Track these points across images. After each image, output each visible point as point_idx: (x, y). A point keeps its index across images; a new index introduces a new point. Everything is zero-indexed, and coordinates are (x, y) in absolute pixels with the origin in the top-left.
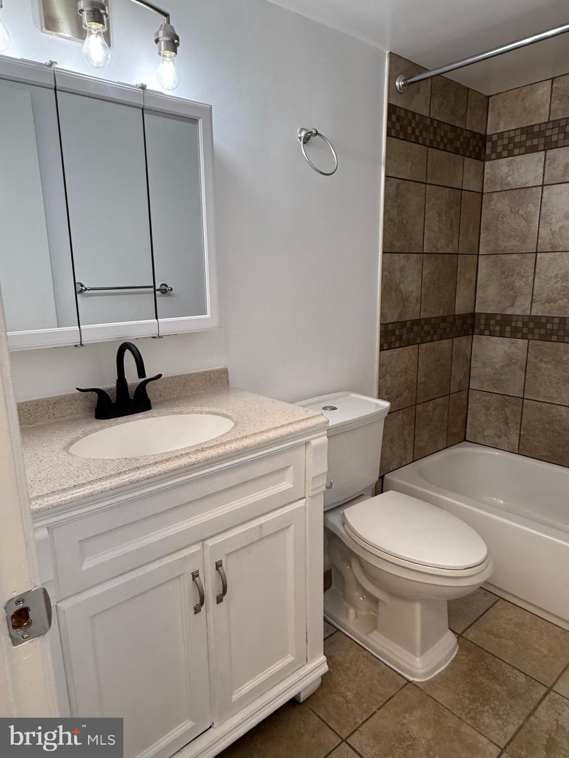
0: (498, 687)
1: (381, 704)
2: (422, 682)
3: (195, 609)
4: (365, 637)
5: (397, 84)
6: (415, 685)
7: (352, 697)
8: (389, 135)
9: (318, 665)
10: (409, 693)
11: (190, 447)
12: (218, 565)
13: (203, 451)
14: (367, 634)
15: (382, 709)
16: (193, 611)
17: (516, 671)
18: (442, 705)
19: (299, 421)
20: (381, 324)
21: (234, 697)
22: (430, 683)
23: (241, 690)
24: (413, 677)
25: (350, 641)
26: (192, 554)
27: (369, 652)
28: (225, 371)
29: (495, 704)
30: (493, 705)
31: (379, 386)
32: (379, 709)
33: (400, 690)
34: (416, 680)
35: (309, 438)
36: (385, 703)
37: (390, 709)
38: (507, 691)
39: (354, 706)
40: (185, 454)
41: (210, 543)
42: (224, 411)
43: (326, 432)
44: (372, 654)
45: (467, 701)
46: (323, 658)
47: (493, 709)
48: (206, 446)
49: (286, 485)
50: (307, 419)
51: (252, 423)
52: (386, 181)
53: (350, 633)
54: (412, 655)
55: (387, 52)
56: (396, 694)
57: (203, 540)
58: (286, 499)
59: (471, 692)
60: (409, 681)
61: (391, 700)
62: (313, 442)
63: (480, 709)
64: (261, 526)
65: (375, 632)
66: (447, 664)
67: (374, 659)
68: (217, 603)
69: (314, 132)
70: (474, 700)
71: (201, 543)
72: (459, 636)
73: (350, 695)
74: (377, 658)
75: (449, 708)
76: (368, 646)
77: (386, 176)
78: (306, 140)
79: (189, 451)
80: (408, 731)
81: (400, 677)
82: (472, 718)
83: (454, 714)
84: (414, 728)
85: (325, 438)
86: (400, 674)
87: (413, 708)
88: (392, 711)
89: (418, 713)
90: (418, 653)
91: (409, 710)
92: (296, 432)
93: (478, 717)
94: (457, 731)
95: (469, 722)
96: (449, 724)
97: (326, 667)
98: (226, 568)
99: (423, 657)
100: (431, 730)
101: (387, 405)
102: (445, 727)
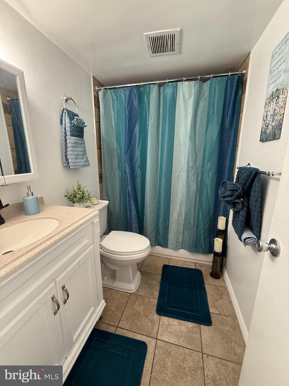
0: (155, 282)
2: (135, 292)
3: (55, 313)
4: (113, 285)
5: (96, 88)
6: (133, 294)
7: (115, 309)
8: (95, 106)
9: (103, 304)
10: (132, 297)
11: (44, 238)
12: (63, 288)
13: (52, 238)
14: (113, 284)
15: (126, 308)
16: (53, 314)
17: (157, 275)
18: (143, 296)
19: (89, 214)
20: (99, 174)
21: (74, 339)
22: (137, 290)
23: (77, 334)
24: (132, 291)
25: (107, 289)
26: (51, 289)
28: (42, 198)
30: (155, 288)
32: (125, 309)
33: (129, 298)
34: (133, 292)
35: (93, 220)
36: (126, 305)
38: (157, 282)
39: (116, 312)
40: (43, 242)
41: (58, 279)
42: (50, 216)
43: (98, 216)
44: (116, 290)
45: (149, 291)
46: (104, 301)
47: (156, 290)
48: (52, 235)
49: (86, 241)
50: (91, 213)
51: (69, 219)
52: (96, 123)
53: (106, 286)
54: (130, 284)
55: (92, 76)
56: (128, 300)
57: (55, 280)
58: (86, 247)
59: (149, 287)
60: (131, 293)
61: (128, 303)
62: (95, 221)
63: (153, 291)
64: (79, 262)
65: (116, 282)
66: (140, 282)
67: (118, 291)
68: (64, 304)
69: (70, 98)
71: (54, 281)
72: (140, 271)
73: (114, 309)
75: (145, 296)
76: (114, 288)
77: (96, 121)
78: (66, 100)
79: (44, 240)
80: (136, 311)
81: (128, 293)
82: (152, 296)
83: (147, 297)
84: (138, 309)
85: (98, 219)
86: (127, 292)
87: (135, 302)
88: (129, 307)
89: (137, 303)
90: (132, 282)
91: (134, 303)
92: (89, 219)
93: (153, 294)
94: (150, 302)
95: (152, 297)
96: (147, 301)
97: (105, 304)
98: (67, 287)
99: (134, 283)
100: (143, 306)
101: (108, 202)
102: (146, 303)
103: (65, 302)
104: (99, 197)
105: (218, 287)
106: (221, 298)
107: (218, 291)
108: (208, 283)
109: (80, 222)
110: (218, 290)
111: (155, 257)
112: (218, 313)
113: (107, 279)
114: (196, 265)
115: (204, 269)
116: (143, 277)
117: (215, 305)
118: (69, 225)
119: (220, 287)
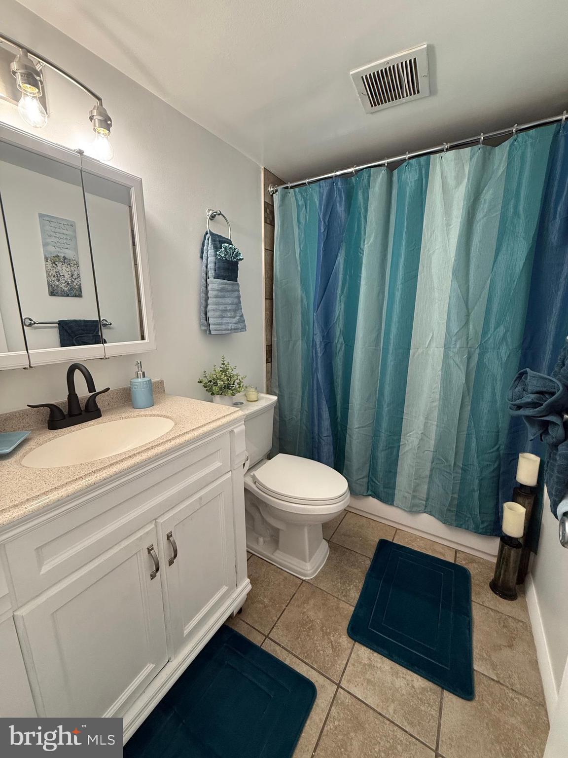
0: (356, 571)
1: (288, 602)
2: (311, 579)
3: (151, 576)
4: (272, 557)
5: (269, 189)
6: (307, 582)
7: (269, 602)
8: (265, 222)
9: (245, 586)
10: (304, 589)
11: (141, 447)
12: (169, 536)
13: (152, 448)
14: (272, 554)
15: (289, 605)
16: (150, 577)
17: (364, 557)
18: (326, 592)
19: (224, 416)
20: (267, 346)
21: (185, 632)
22: (316, 578)
23: (191, 624)
24: (305, 576)
25: (261, 561)
26: (147, 533)
27: (275, 566)
28: (162, 382)
29: (356, 582)
30: (355, 583)
32: (286, 607)
33: (298, 588)
34: (307, 578)
35: (232, 427)
36: (290, 601)
37: (294, 604)
38: (361, 571)
39: (270, 608)
40: (137, 453)
41: (160, 520)
42: (164, 413)
43: (243, 422)
44: (277, 567)
45: (340, 585)
46: (248, 580)
47: (355, 586)
48: (154, 444)
49: (218, 464)
50: (230, 414)
51: (190, 421)
52: (265, 252)
53: (260, 554)
54: (304, 563)
55: (262, 167)
56: (296, 591)
57: (155, 519)
58: (217, 474)
59: (341, 578)
60: (303, 581)
61: (294, 597)
62: (235, 431)
63: (348, 588)
64: (200, 498)
65: (278, 551)
66: (325, 562)
67: (279, 570)
68: (170, 565)
69: (218, 212)
70: (344, 584)
71: (154, 522)
72: (329, 541)
73: (266, 601)
74: (282, 569)
75: (330, 593)
76: (273, 561)
77: (265, 249)
78: (212, 217)
79: (140, 450)
80: (308, 617)
81: (297, 579)
82: (344, 596)
83: (334, 596)
84: (311, 614)
85: (243, 427)
86: (297, 577)
87: (309, 599)
88: (295, 605)
89: (312, 602)
90: (308, 560)
91: (306, 601)
92: (224, 425)
93: (348, 594)
94: (337, 608)
95: (343, 599)
96: (332, 604)
97: (250, 587)
98: (174, 537)
99: (311, 561)
100: (322, 611)
101: (275, 398)
102: (329, 607)
103: (171, 563)
105: (506, 618)
106: (511, 646)
107: (505, 626)
108: (481, 603)
109: (205, 429)
110: (503, 626)
111: (365, 520)
112: (495, 678)
113: (264, 542)
114: (458, 555)
115: (477, 569)
116: (333, 555)
117: (490, 656)
118: (186, 431)
119: (510, 620)
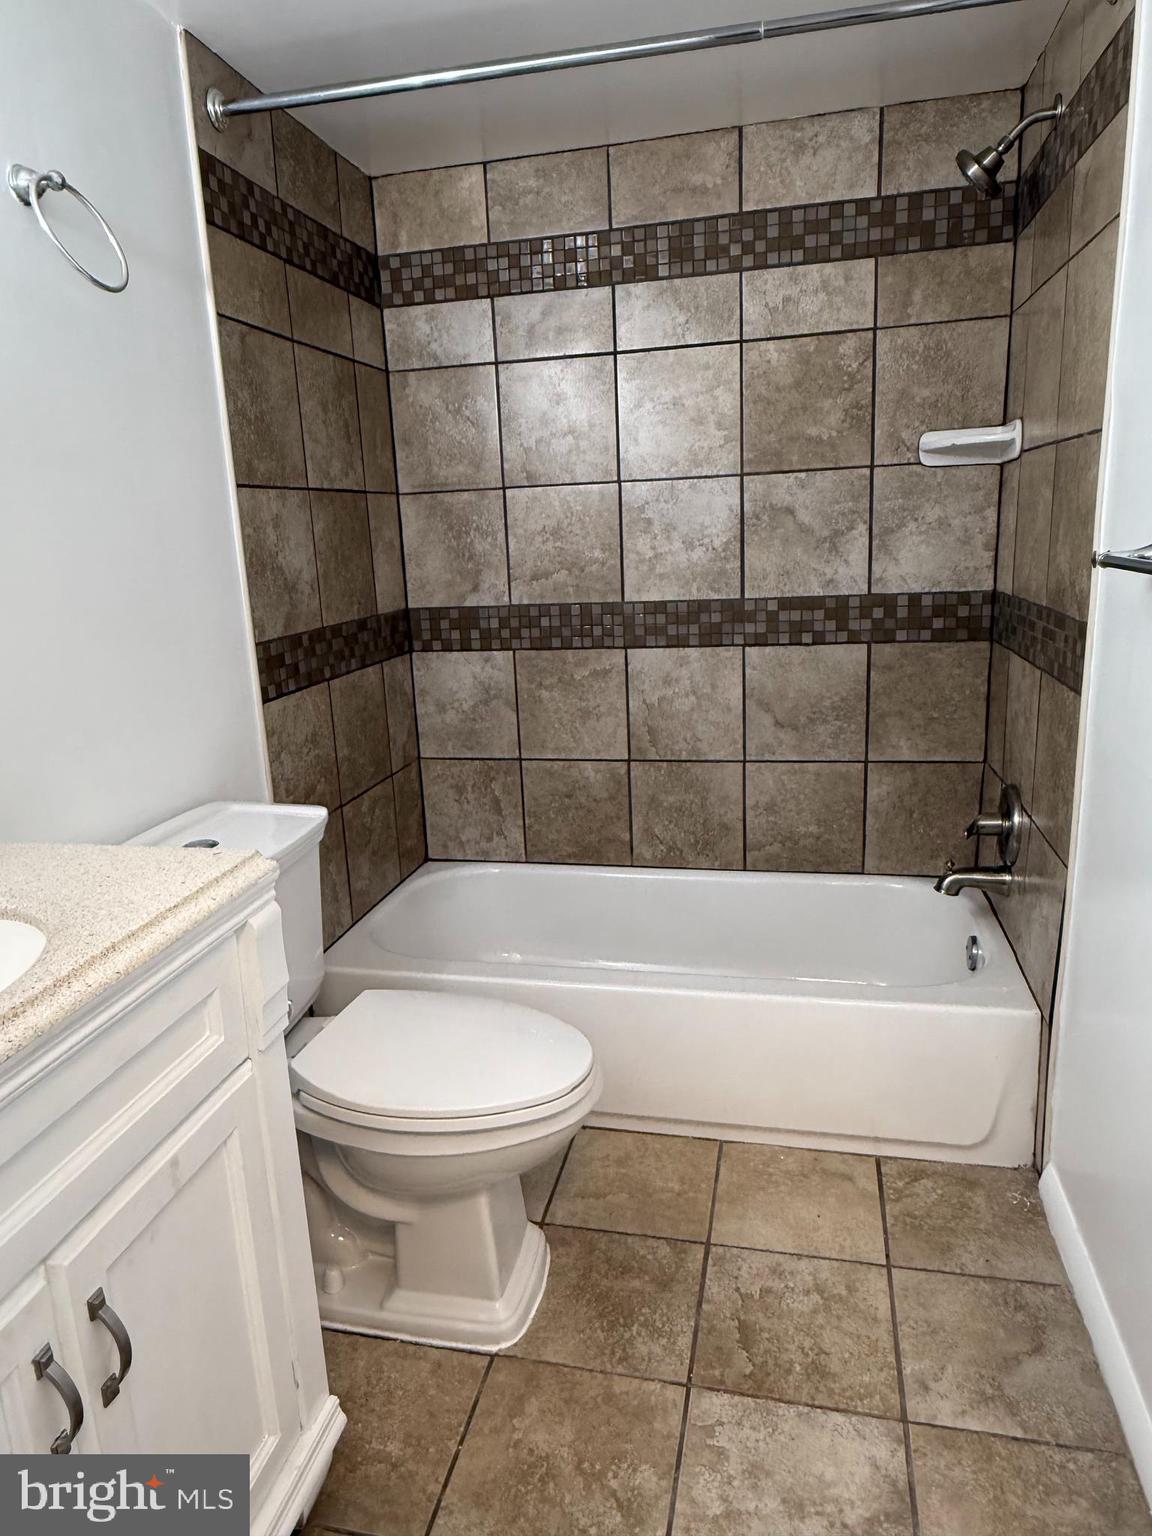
0: (636, 1283)
1: (462, 1429)
2: (515, 1345)
4: (384, 1315)
5: (210, 107)
6: (506, 1356)
7: (402, 1450)
8: (210, 220)
9: (327, 1418)
10: (501, 1378)
12: (96, 1308)
14: (381, 1306)
15: (468, 1437)
17: (650, 1242)
18: (567, 1366)
19: (217, 880)
20: (257, 645)
22: (529, 1338)
24: (498, 1343)
25: (347, 1339)
26: (29, 1308)
27: (395, 1340)
29: (643, 1315)
30: (642, 1318)
31: (273, 780)
32: (461, 1444)
33: (484, 1381)
34: (504, 1345)
35: (242, 915)
36: (468, 1423)
37: (481, 1429)
38: (651, 1281)
39: (412, 1465)
41: (64, 1258)
43: (273, 892)
44: (402, 1341)
45: (601, 1335)
46: (334, 1400)
47: (644, 1325)
49: (209, 1042)
50: (231, 871)
51: (102, 913)
52: (220, 324)
53: (342, 1322)
54: (486, 1303)
55: (179, 28)
56: (480, 1393)
57: (47, 1258)
58: (215, 1072)
59: (601, 1316)
60: (493, 1356)
61: (477, 1411)
62: (255, 922)
63: (627, 1335)
64: (174, 1163)
65: (399, 1294)
66: (544, 1285)
67: (412, 1348)
68: (107, 1403)
69: (55, 178)
70: (612, 1326)
71: (43, 1268)
72: (541, 1225)
73: (394, 1449)
74: (416, 1344)
75: (579, 1365)
76: (386, 1330)
77: (220, 315)
80: (531, 1451)
81: (473, 1356)
82: (621, 1360)
83: (591, 1371)
84: (540, 1439)
85: (274, 907)
86: (471, 1352)
87: (521, 1400)
88: (486, 1431)
89: (533, 1406)
90: (496, 1291)
91: (516, 1409)
92: (221, 907)
93: (630, 1351)
94: (609, 1398)
95: (620, 1369)
96: (592, 1393)
97: (341, 1419)
98: (116, 1304)
99: (506, 1294)
100: (568, 1422)
101: (320, 813)
102: (587, 1403)
103: (110, 1393)
104: (267, 790)
105: (1017, 1291)
106: (1038, 1350)
107: (1018, 1308)
108: (958, 1271)
109: (172, 926)
110: (1015, 1308)
111: (629, 1138)
112: (1019, 1434)
113: (344, 1282)
114: (883, 1169)
115: (935, 1191)
116: (564, 1260)
117: (999, 1388)
118: (108, 944)
119: (1027, 1289)
